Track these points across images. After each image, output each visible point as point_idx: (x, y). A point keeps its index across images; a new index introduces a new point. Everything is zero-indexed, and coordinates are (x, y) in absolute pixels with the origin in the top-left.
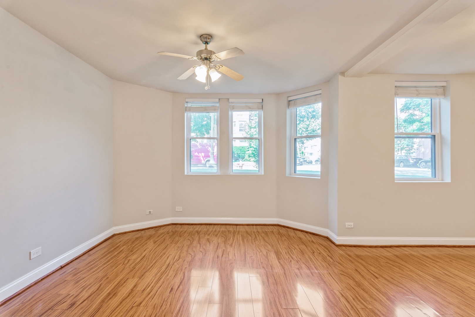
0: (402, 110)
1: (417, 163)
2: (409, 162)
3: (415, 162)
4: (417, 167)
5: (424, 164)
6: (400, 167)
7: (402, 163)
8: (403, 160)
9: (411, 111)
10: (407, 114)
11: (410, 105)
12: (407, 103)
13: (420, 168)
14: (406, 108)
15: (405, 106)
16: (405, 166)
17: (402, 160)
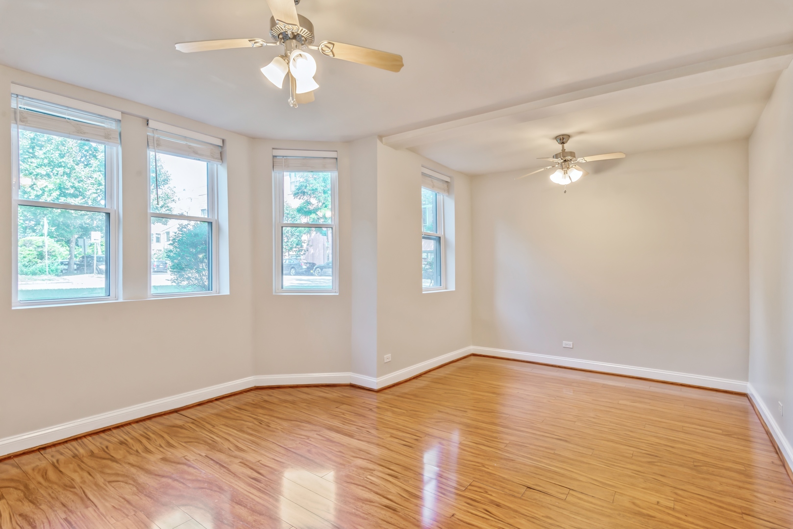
0: (296, 195)
1: (311, 268)
2: (302, 269)
3: (308, 268)
4: (312, 275)
5: (320, 271)
6: (291, 275)
7: (293, 270)
8: (295, 264)
9: (305, 198)
10: (302, 201)
11: (305, 188)
12: (302, 186)
13: (315, 275)
14: (300, 192)
15: (299, 189)
16: (297, 274)
17: (292, 266)
